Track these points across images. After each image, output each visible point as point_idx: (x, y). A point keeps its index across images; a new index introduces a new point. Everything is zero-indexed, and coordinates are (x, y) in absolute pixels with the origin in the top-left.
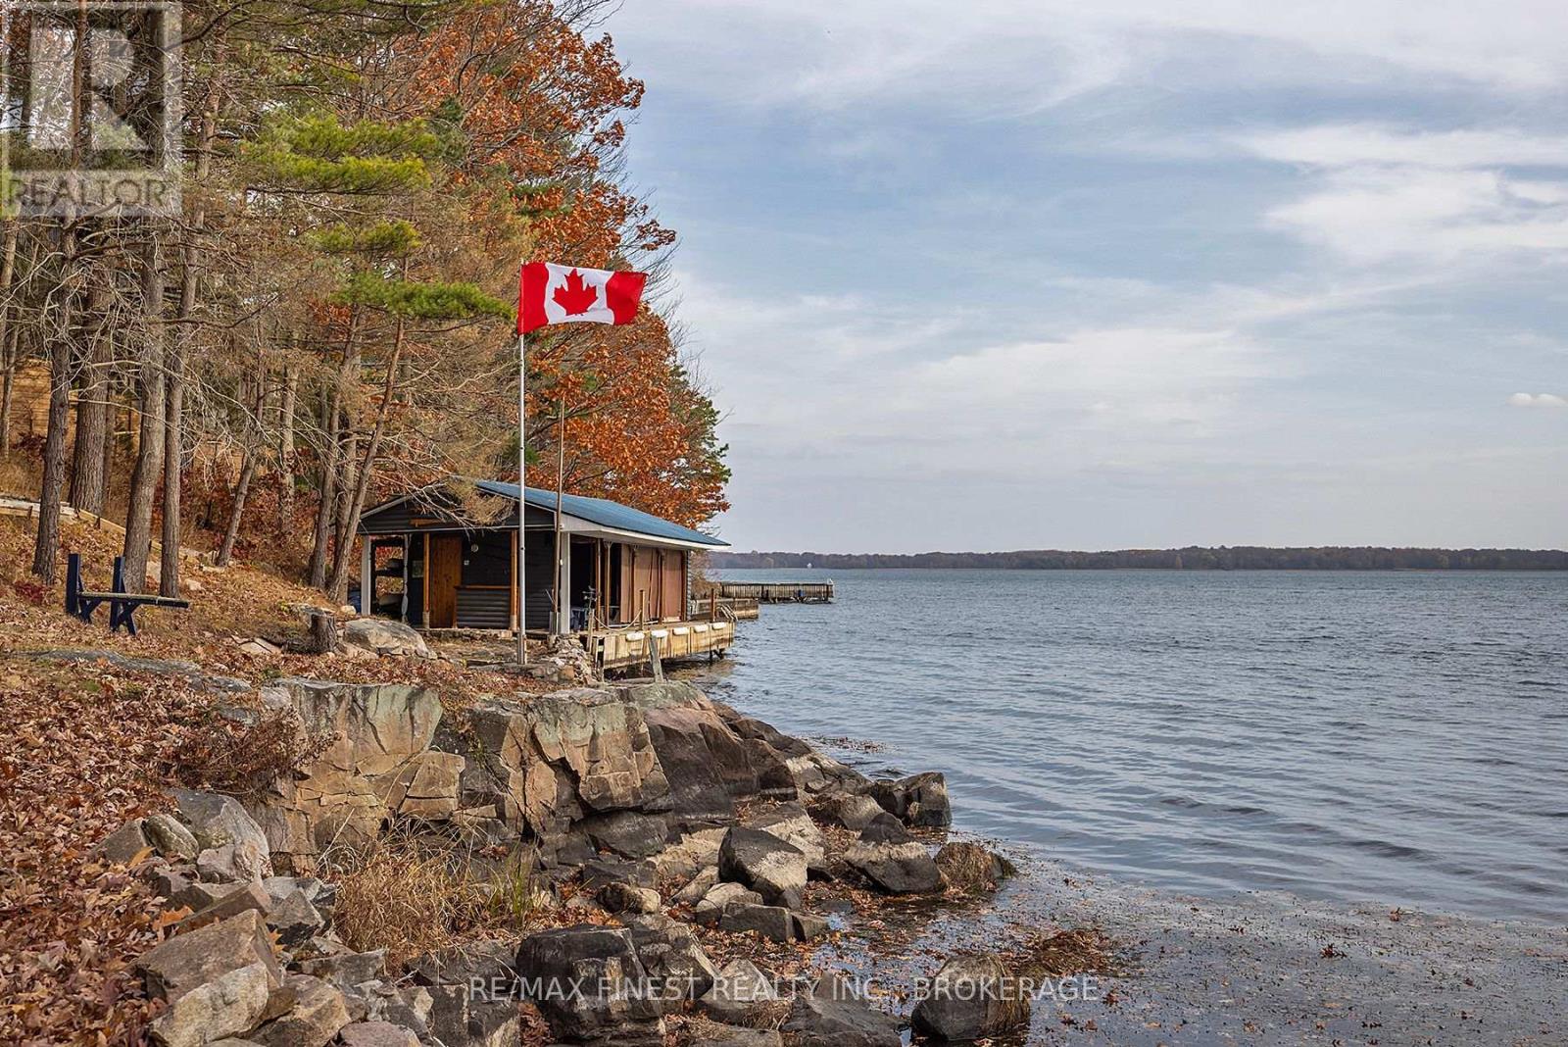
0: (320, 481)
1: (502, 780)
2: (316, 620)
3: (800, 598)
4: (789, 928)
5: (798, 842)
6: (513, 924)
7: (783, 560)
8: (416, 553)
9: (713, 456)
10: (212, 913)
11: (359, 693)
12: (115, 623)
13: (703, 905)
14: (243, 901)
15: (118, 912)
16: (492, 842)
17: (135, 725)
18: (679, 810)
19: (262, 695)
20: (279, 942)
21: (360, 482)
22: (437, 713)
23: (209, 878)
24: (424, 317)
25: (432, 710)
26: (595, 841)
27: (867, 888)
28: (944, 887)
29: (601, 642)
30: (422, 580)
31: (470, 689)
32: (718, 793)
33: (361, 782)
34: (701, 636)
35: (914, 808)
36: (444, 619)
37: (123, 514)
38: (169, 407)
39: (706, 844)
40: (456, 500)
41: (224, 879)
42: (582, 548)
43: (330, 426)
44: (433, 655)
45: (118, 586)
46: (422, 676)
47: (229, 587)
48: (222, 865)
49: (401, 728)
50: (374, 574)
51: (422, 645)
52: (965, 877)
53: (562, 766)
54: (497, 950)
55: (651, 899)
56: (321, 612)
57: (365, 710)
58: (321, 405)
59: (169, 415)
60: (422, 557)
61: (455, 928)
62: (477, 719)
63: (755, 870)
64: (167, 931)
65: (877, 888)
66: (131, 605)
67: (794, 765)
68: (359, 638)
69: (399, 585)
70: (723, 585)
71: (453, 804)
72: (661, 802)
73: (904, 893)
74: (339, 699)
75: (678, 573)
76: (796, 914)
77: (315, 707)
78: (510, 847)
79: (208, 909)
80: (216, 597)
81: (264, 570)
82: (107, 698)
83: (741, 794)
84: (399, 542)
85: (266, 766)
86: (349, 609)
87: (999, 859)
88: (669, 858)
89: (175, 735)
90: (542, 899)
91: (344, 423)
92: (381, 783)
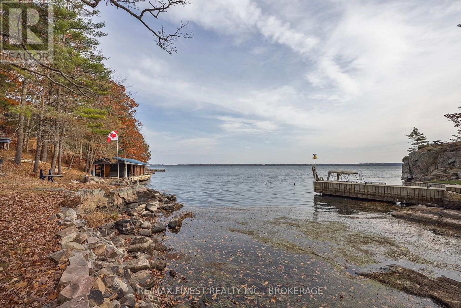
0: (86, 156)
1: (114, 201)
2: (85, 177)
3: (161, 171)
4: (154, 216)
5: (156, 205)
6: (115, 219)
7: (159, 165)
8: (103, 166)
9: (149, 153)
10: (68, 226)
11: (92, 191)
12: (49, 180)
13: (142, 214)
14: (72, 224)
15: (53, 228)
16: (112, 209)
17: (54, 199)
18: (140, 202)
19: (76, 193)
20: (78, 229)
21: (93, 157)
22: (104, 192)
23: (67, 221)
24: (104, 135)
25: (103, 192)
26: (128, 207)
27: (165, 210)
28: (174, 209)
29: (131, 178)
30: (104, 170)
31: (109, 189)
32: (146, 199)
33: (92, 203)
34: (146, 177)
35: (172, 199)
36: (107, 176)
37: (51, 162)
38: (60, 147)
39: (144, 206)
40: (109, 160)
41: (69, 221)
42: (129, 166)
43: (88, 149)
44: (105, 181)
45: (50, 174)
46: (102, 187)
47: (70, 172)
48: (69, 219)
49: (98, 195)
50: (96, 170)
51: (103, 180)
52: (177, 207)
53: (123, 198)
54: (112, 223)
55: (135, 214)
56: (86, 176)
57: (92, 193)
58: (86, 146)
59: (59, 148)
60: (104, 167)
61: (106, 221)
62: (110, 193)
63: (150, 209)
64: (61, 229)
65: (166, 210)
66: (52, 177)
67: (156, 194)
68: (93, 180)
69: (100, 171)
70: (150, 169)
71: (106, 204)
72: (137, 201)
73: (169, 210)
74: (88, 192)
75: (143, 169)
76: (155, 214)
77: (84, 193)
78: (115, 209)
79: (67, 226)
80: (68, 174)
81: (76, 170)
82: (50, 195)
83: (149, 199)
84: (100, 165)
85: (76, 203)
86: (91, 175)
87: (181, 205)
88: (138, 208)
89: (61, 200)
90: (120, 215)
91: (91, 149)
92: (94, 203)
